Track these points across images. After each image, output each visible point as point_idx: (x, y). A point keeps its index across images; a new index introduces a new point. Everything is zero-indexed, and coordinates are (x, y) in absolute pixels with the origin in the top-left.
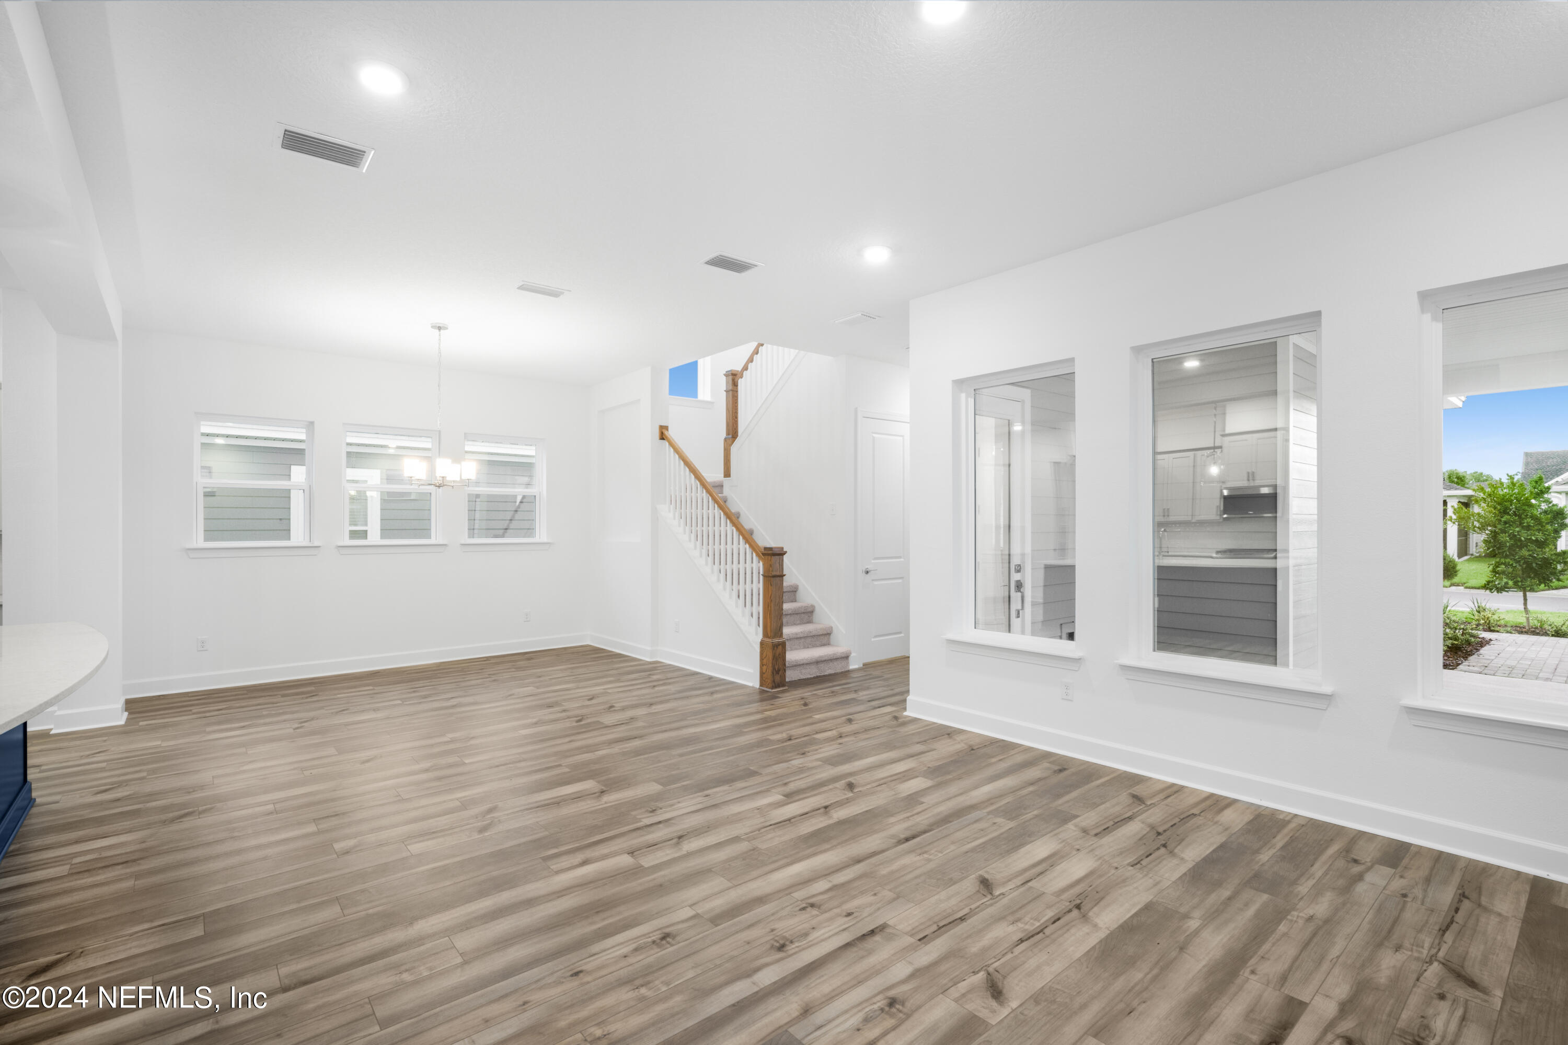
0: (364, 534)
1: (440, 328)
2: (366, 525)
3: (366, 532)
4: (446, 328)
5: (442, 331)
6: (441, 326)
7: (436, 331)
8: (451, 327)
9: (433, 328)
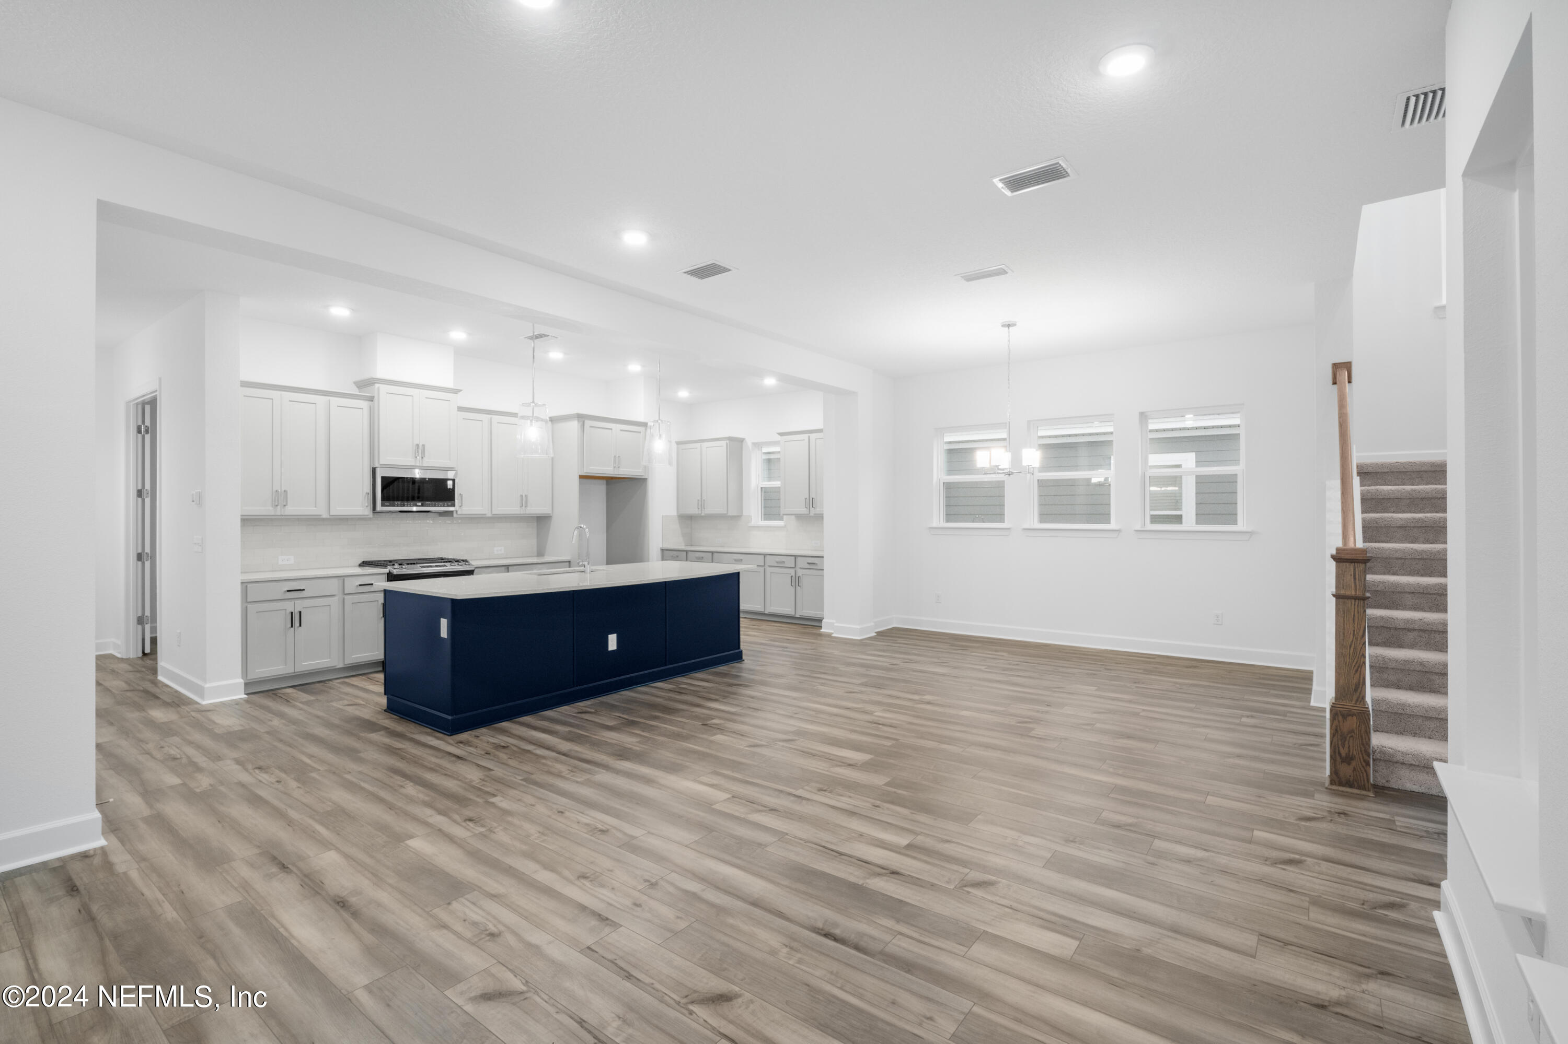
0: (1178, 519)
1: (1009, 326)
2: (1180, 509)
3: (1181, 516)
4: (1014, 325)
5: (1010, 328)
6: (1010, 323)
7: (1006, 329)
8: (1017, 324)
9: (1003, 326)
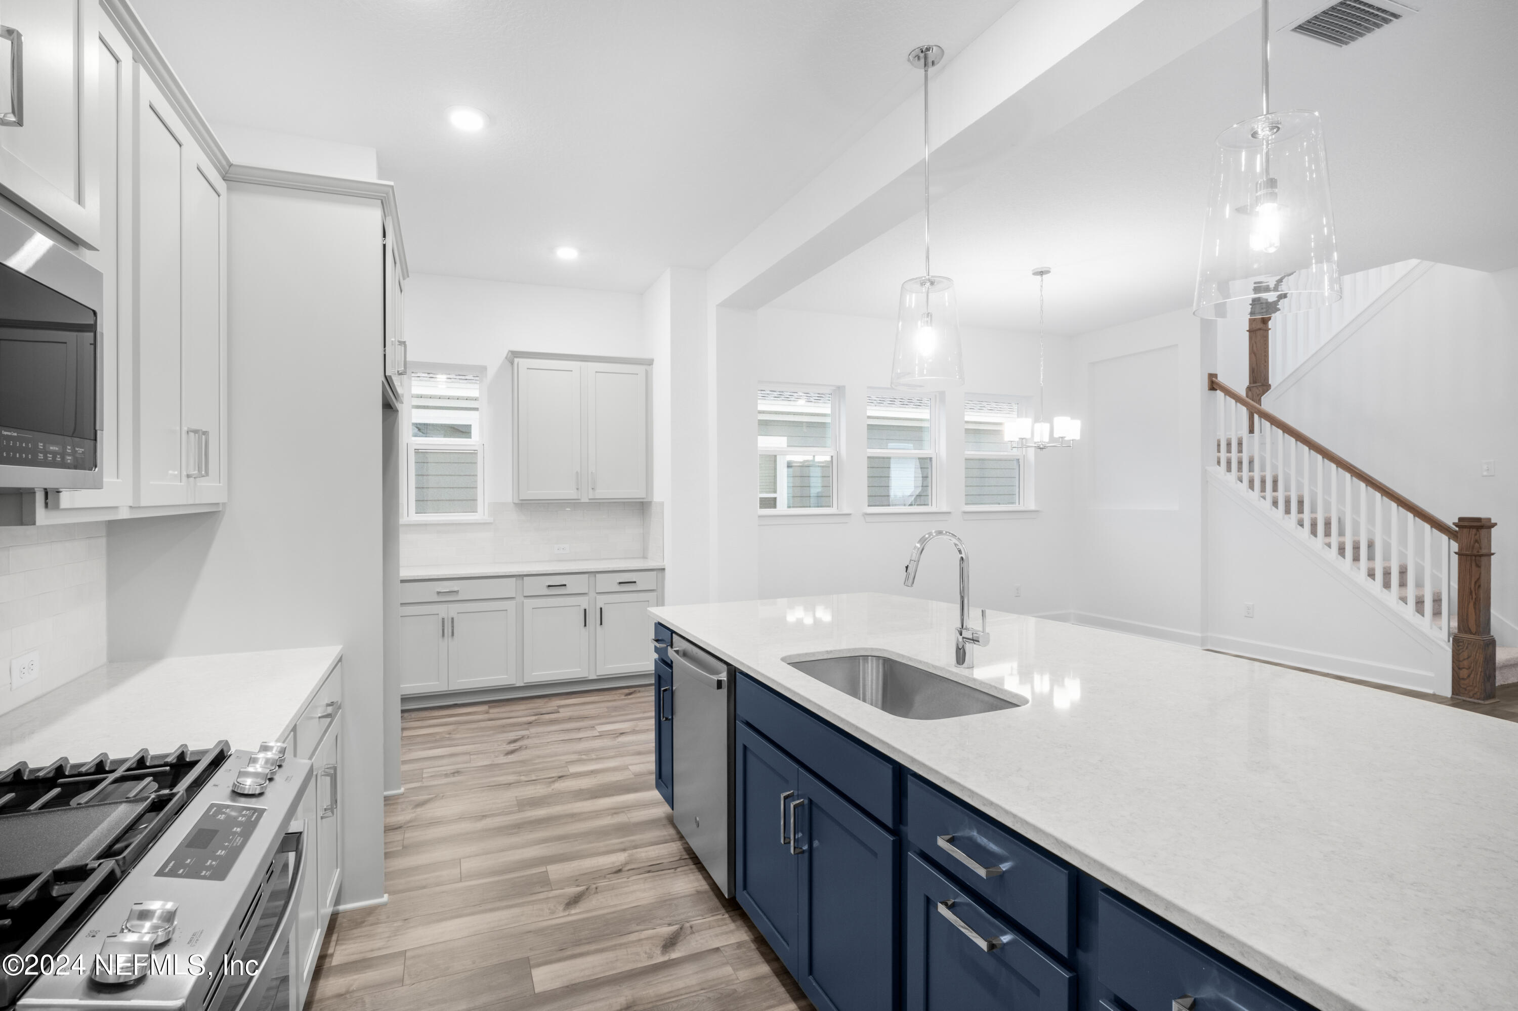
1: (1042, 273)
4: (1048, 272)
5: (1043, 276)
6: (1043, 270)
7: (1039, 277)
8: (1051, 271)
9: (1035, 274)
